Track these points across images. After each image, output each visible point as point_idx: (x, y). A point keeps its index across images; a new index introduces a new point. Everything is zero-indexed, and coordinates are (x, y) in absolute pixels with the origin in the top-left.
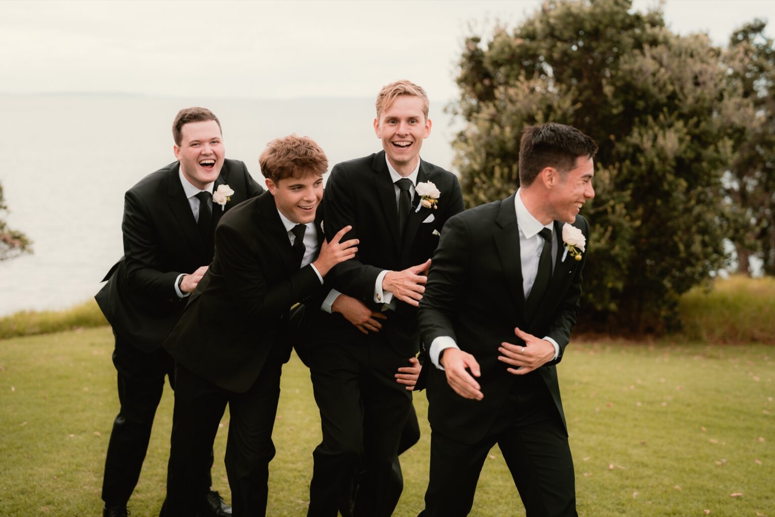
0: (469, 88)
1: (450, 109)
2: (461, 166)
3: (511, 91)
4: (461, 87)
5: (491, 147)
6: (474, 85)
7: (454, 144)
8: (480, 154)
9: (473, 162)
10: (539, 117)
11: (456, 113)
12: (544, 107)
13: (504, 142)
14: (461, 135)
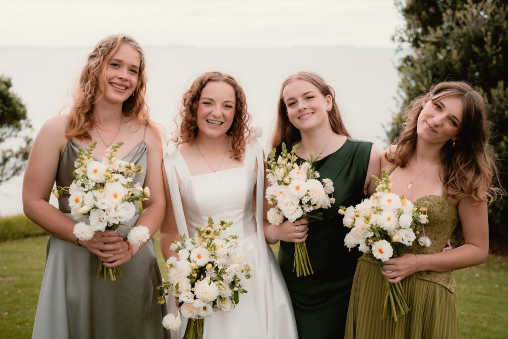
0: (414, 17)
1: (397, 38)
2: (408, 88)
3: (459, 14)
4: (407, 18)
5: (438, 69)
6: (419, 14)
7: (400, 69)
8: (427, 76)
9: (420, 84)
10: (488, 39)
11: (403, 41)
12: (492, 28)
13: (451, 65)
14: (408, 59)
